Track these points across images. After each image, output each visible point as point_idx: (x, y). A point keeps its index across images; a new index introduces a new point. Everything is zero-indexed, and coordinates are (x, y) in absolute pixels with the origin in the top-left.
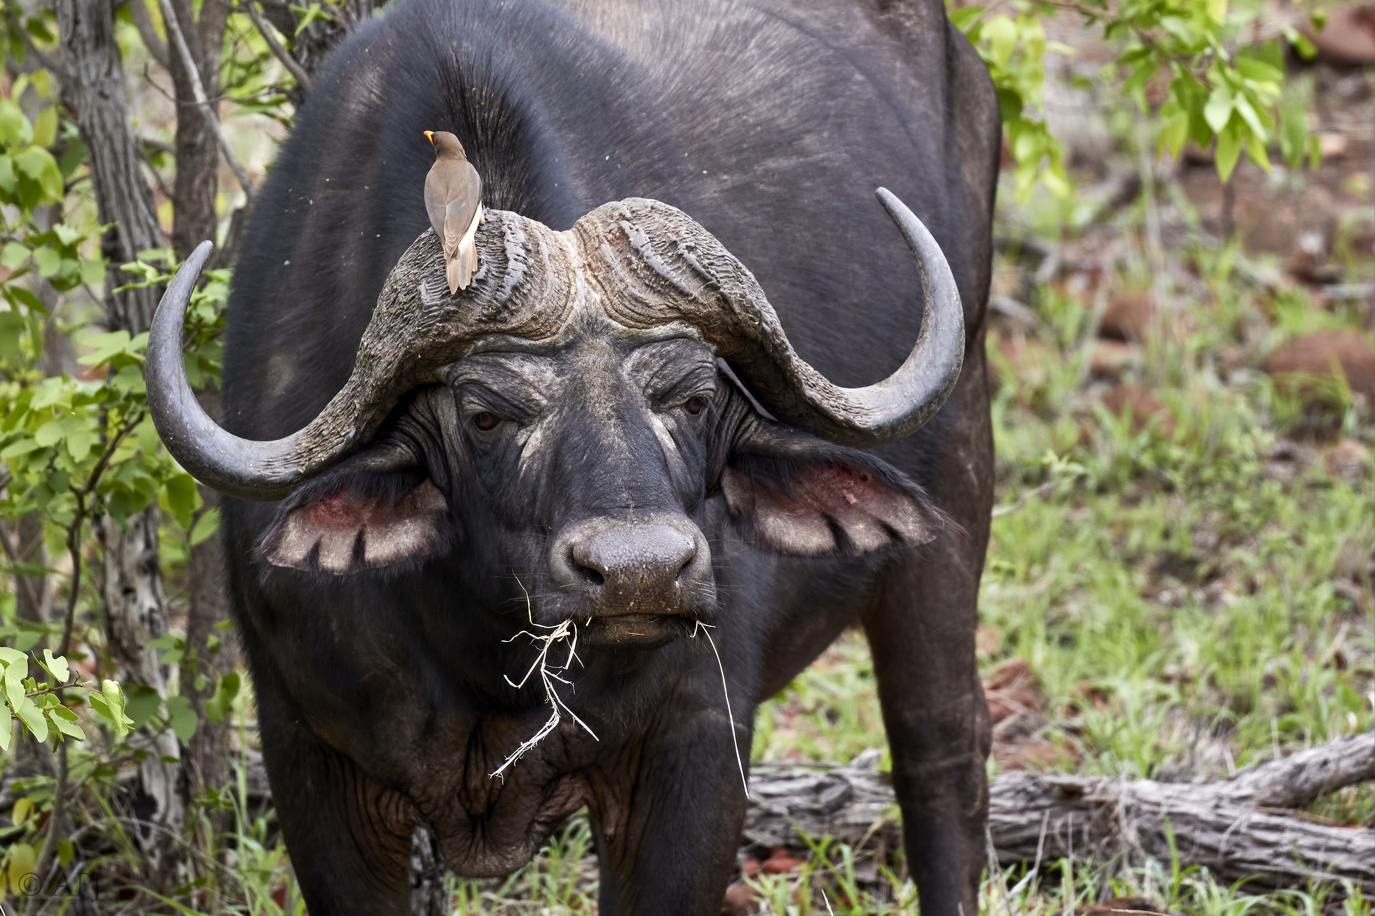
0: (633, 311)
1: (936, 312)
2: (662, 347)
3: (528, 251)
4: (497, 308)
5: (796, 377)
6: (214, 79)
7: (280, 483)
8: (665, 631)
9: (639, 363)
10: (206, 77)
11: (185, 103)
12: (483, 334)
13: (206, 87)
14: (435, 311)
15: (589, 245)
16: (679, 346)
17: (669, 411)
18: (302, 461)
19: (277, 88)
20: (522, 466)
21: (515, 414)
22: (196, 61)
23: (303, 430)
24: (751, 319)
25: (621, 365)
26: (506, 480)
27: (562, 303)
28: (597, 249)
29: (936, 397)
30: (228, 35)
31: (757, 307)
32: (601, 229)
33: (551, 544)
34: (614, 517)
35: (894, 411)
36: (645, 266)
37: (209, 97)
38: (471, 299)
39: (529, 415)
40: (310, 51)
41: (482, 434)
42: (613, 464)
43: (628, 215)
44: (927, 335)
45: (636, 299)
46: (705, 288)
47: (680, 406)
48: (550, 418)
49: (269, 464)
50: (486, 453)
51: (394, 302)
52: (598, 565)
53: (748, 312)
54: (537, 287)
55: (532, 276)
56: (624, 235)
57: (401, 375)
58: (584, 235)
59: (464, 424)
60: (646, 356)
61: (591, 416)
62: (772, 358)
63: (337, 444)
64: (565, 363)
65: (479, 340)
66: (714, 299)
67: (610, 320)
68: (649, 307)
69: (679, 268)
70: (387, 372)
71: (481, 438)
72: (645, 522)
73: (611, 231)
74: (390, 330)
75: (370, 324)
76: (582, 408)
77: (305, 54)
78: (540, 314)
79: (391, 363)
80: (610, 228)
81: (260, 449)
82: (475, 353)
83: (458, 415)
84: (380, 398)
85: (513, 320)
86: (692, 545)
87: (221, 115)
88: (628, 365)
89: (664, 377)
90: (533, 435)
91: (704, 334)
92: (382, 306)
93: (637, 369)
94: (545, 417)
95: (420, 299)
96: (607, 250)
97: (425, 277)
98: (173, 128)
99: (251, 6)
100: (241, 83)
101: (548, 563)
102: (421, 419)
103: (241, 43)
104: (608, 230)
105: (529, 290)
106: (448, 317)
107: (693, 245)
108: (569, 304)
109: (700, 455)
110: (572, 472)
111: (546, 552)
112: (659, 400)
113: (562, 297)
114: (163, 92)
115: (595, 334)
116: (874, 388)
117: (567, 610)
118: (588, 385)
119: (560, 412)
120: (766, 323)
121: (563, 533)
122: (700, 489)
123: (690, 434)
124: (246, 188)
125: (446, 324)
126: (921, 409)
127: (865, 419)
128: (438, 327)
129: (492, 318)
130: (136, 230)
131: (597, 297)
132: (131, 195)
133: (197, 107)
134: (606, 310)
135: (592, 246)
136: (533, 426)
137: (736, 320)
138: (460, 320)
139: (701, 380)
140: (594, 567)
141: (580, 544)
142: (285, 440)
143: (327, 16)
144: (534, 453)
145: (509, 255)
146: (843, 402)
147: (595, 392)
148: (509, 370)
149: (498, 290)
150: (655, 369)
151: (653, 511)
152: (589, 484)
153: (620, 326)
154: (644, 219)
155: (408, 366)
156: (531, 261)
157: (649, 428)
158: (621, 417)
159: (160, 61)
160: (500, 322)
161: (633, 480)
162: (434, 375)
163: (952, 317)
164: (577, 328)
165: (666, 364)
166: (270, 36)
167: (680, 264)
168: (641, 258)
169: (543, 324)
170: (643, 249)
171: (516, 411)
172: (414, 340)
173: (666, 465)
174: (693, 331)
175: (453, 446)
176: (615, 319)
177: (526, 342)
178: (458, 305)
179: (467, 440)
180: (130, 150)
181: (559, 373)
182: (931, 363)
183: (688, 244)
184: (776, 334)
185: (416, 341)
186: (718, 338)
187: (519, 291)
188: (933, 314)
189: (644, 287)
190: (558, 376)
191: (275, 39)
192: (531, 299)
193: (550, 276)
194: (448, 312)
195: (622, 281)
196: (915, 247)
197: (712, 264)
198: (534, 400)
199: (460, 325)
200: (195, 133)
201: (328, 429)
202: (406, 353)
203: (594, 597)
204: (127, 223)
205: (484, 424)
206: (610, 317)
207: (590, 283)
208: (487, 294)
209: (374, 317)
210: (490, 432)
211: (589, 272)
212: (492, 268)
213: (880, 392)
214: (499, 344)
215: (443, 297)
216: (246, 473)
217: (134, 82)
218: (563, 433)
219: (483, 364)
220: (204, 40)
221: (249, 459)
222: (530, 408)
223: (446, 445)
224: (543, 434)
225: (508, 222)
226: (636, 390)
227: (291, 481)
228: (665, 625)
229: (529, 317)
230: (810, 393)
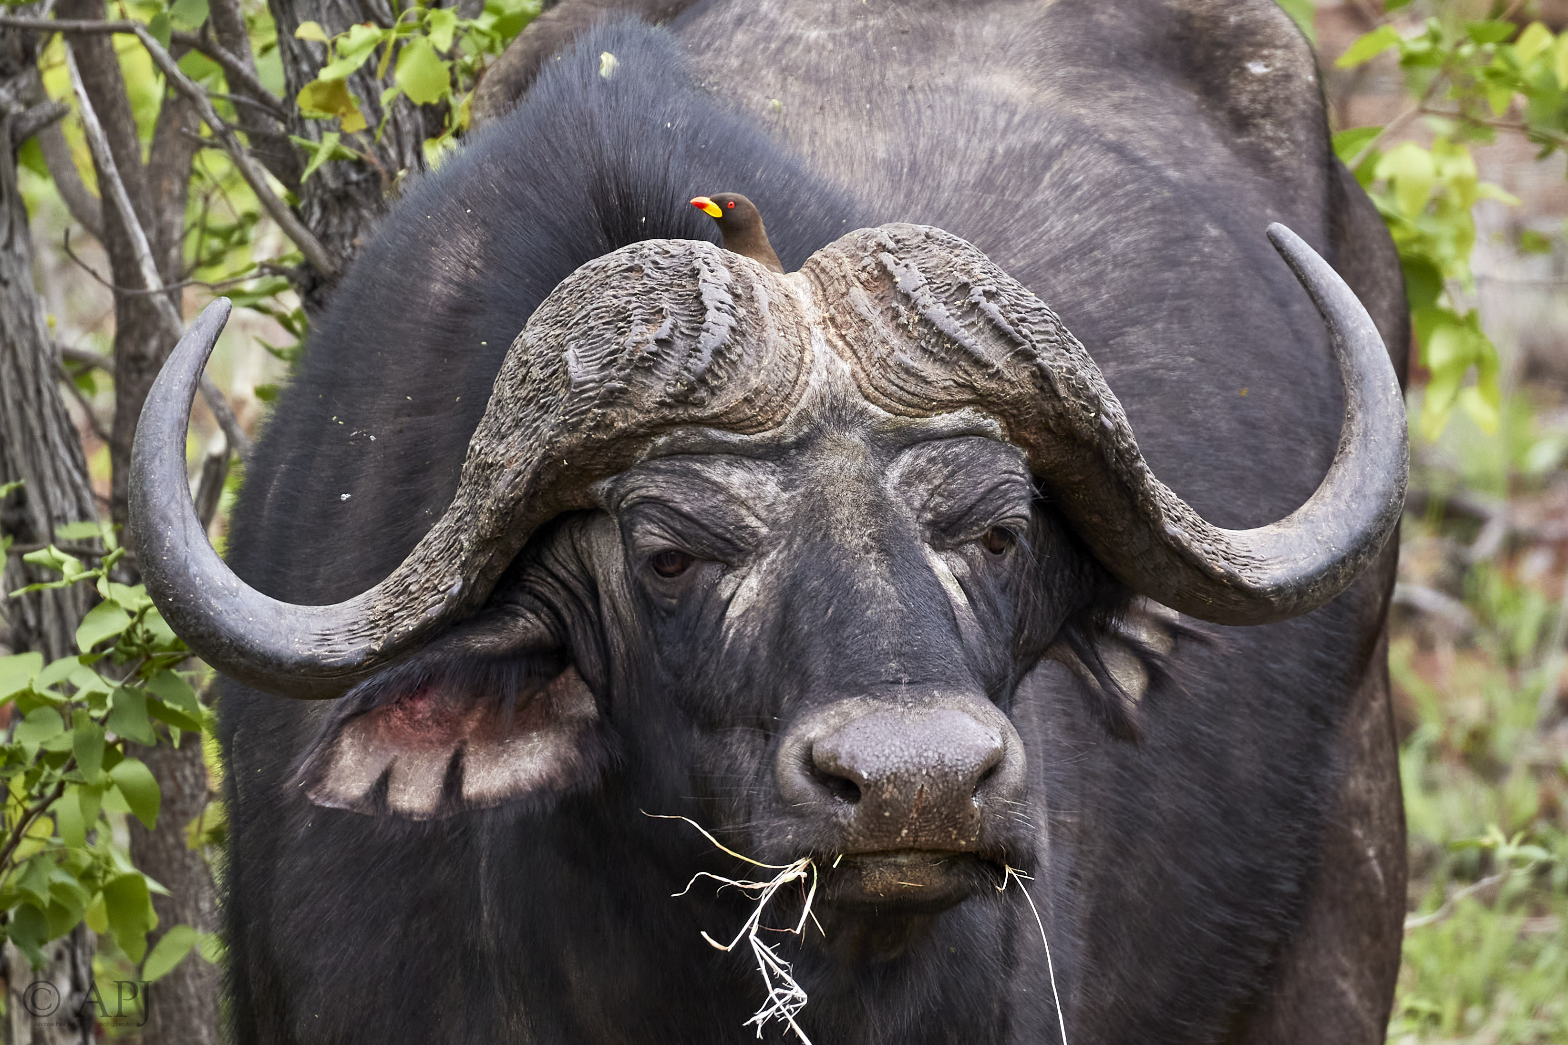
0: (902, 389)
1: (1366, 412)
2: (947, 448)
3: (737, 296)
4: (690, 383)
5: (1152, 504)
6: (174, 252)
7: (341, 668)
8: (954, 881)
9: (910, 472)
10: (160, 250)
11: (128, 292)
12: (667, 425)
13: (161, 266)
14: (591, 390)
15: (831, 290)
16: (972, 447)
17: (957, 548)
18: (378, 632)
19: (274, 268)
20: (727, 632)
21: (720, 550)
22: (145, 225)
23: (378, 587)
24: (1084, 408)
25: (883, 474)
26: (703, 655)
27: (791, 376)
28: (843, 295)
29: (1366, 544)
30: (195, 183)
31: (1094, 390)
32: (848, 267)
33: (778, 744)
34: (875, 698)
35: (1302, 564)
36: (920, 320)
37: (166, 282)
38: (649, 370)
39: (740, 551)
40: (324, 207)
41: (664, 583)
42: (875, 618)
43: (891, 245)
44: (1350, 448)
45: (907, 371)
46: (1013, 356)
47: (976, 541)
48: (773, 555)
49: (324, 639)
50: (670, 612)
51: (523, 381)
52: (851, 770)
53: (1079, 397)
54: (752, 351)
55: (743, 334)
56: (885, 274)
57: (534, 496)
58: (822, 276)
59: (636, 571)
60: (922, 462)
61: (840, 547)
62: (1115, 472)
63: (433, 605)
64: (795, 468)
65: (658, 435)
66: (1027, 373)
67: (866, 403)
68: (927, 383)
69: (973, 324)
70: (515, 487)
71: (662, 589)
72: (925, 705)
73: (864, 268)
74: (517, 423)
75: (484, 419)
76: (825, 536)
77: (317, 213)
78: (757, 392)
79: (520, 473)
80: (864, 263)
81: (309, 616)
82: (653, 457)
83: (626, 556)
84: (501, 530)
85: (715, 403)
86: (998, 743)
87: (186, 311)
88: (894, 474)
89: (951, 495)
90: (745, 583)
91: (1011, 430)
92: (503, 388)
93: (908, 480)
94: (764, 555)
95: (566, 372)
96: (860, 297)
97: (574, 339)
98: (110, 328)
99: (230, 138)
100: (215, 259)
101: (773, 772)
102: (563, 573)
103: (215, 196)
104: (859, 266)
105: (740, 356)
106: (611, 399)
107: (994, 289)
108: (803, 378)
109: (1004, 616)
110: (810, 634)
111: (770, 760)
112: (943, 530)
113: (791, 366)
114: (94, 274)
115: (843, 424)
116: (1270, 529)
117: (804, 844)
118: (832, 503)
119: (789, 544)
120: (1107, 415)
121: (796, 726)
122: (1005, 669)
123: (990, 583)
124: (226, 425)
125: (609, 411)
126: (1343, 561)
127: (1257, 574)
128: (596, 415)
129: (681, 400)
130: (54, 492)
131: (845, 367)
132: (45, 437)
133: (147, 297)
134: (859, 387)
135: (836, 291)
136: (745, 569)
137: (1060, 409)
138: (630, 404)
139: (1008, 501)
140: (845, 774)
141: (822, 739)
142: (349, 603)
143: (351, 153)
144: (747, 610)
145: (706, 302)
146: (1223, 547)
147: (843, 513)
148: (707, 480)
149: (690, 356)
150: (937, 482)
151: (937, 688)
152: (838, 650)
153: (881, 413)
154: (915, 252)
155: (548, 477)
156: (742, 312)
157: (929, 569)
158: (884, 550)
159: (89, 227)
160: (695, 405)
161: (907, 643)
162: (586, 495)
163: (1391, 421)
164: (815, 414)
165: (952, 474)
166: (262, 185)
167: (974, 319)
168: (913, 308)
169: (761, 409)
170: (917, 294)
171: (720, 544)
172: (557, 436)
173: (957, 626)
174: (994, 425)
175: (616, 611)
176: (874, 402)
177: (734, 438)
178: (627, 380)
179: (640, 593)
180: (44, 366)
181: (786, 486)
182: (1358, 492)
183: (987, 288)
184: (1122, 434)
185: (561, 438)
186: (1032, 438)
187: (724, 357)
188: (1359, 416)
189: (919, 353)
190: (784, 490)
191: (268, 187)
192: (742, 369)
193: (772, 334)
194: (611, 391)
195: (884, 342)
196: (1330, 313)
197: (1023, 320)
198: (747, 527)
199: (631, 411)
200: (145, 338)
201: (417, 582)
202: (545, 456)
203: (844, 821)
204: (40, 481)
205: (670, 569)
206: (867, 398)
207: (834, 347)
208: (672, 364)
209: (491, 407)
210: (676, 579)
211: (832, 330)
212: (680, 323)
213: (1279, 535)
214: (692, 440)
215: (604, 367)
216: (289, 652)
217: (49, 258)
218: (794, 577)
219: (666, 472)
220: (157, 192)
221: (292, 630)
222: (741, 539)
223: (605, 609)
224: (762, 581)
225: (703, 255)
226: (906, 512)
227: (360, 665)
228: (955, 871)
229: (740, 396)
230: (1173, 529)
